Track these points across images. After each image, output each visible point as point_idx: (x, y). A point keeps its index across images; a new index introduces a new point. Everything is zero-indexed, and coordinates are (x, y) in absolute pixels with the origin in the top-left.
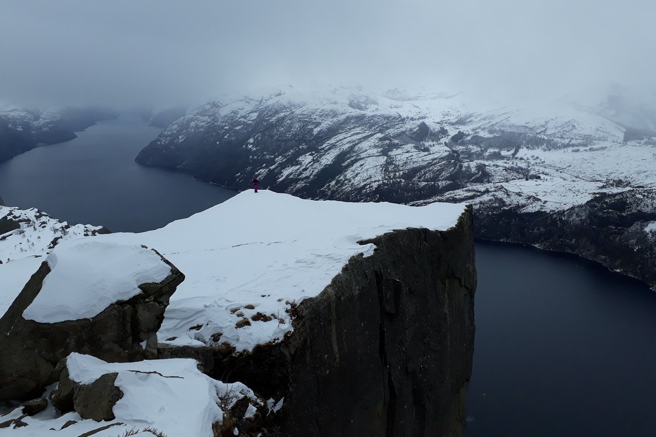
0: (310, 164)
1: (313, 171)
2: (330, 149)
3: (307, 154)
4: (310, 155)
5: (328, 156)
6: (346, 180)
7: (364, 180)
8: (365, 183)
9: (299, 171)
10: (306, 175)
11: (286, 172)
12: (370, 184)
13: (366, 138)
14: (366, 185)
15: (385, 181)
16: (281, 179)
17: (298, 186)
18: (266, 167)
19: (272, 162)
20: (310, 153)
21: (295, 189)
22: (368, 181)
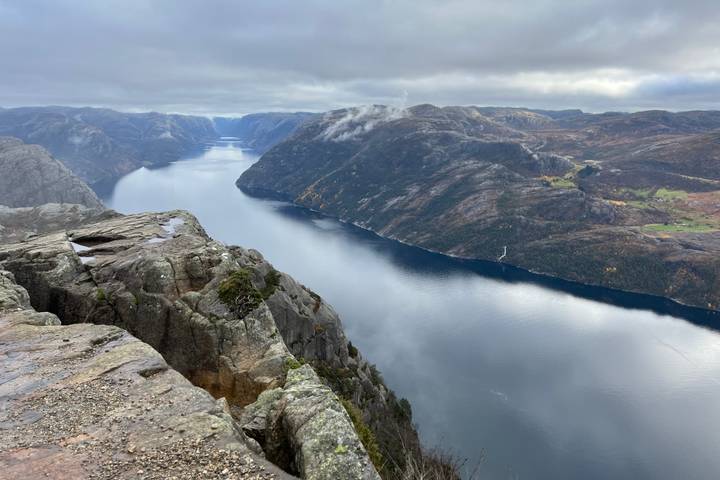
0: (418, 195)
1: (420, 203)
2: (439, 180)
3: (414, 184)
4: (418, 185)
5: (438, 187)
6: (457, 214)
7: (477, 215)
8: (479, 218)
9: (404, 201)
11: (391, 203)
12: (484, 220)
13: (481, 170)
14: (480, 220)
15: (502, 218)
16: (385, 209)
17: (404, 218)
18: (368, 197)
19: (376, 191)
20: (418, 183)
21: (399, 221)
22: (482, 217)
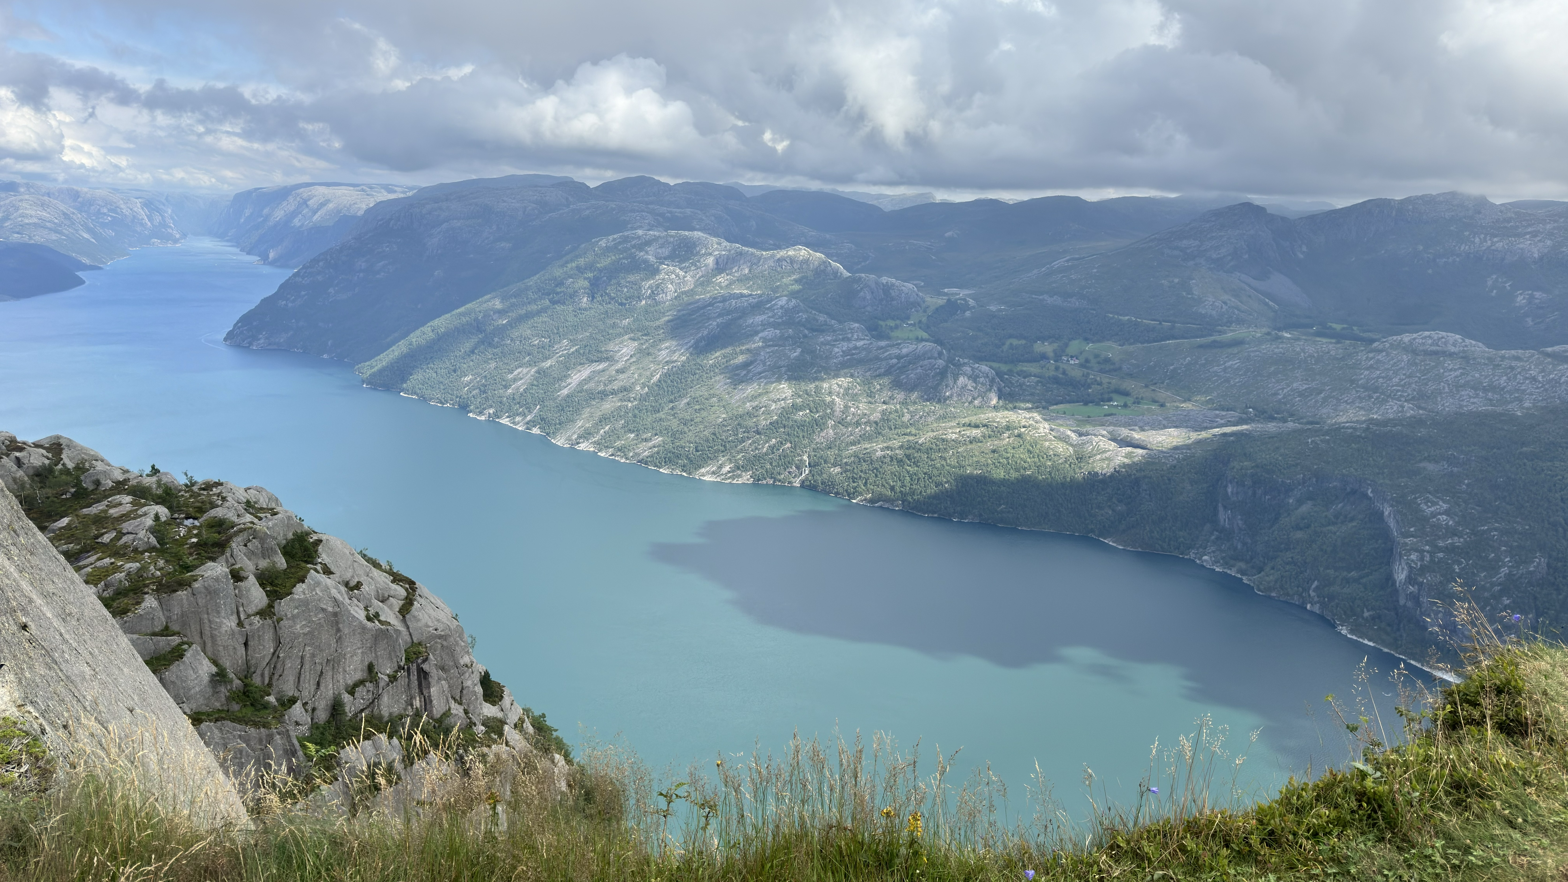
0: (634, 359)
1: (640, 375)
2: (677, 327)
3: (626, 337)
4: (633, 339)
5: (671, 344)
6: (714, 396)
9: (607, 373)
10: (621, 383)
11: (577, 377)
12: (765, 407)
15: (799, 400)
16: (565, 392)
17: (607, 406)
18: (530, 365)
19: (544, 352)
20: (632, 335)
21: (598, 414)
